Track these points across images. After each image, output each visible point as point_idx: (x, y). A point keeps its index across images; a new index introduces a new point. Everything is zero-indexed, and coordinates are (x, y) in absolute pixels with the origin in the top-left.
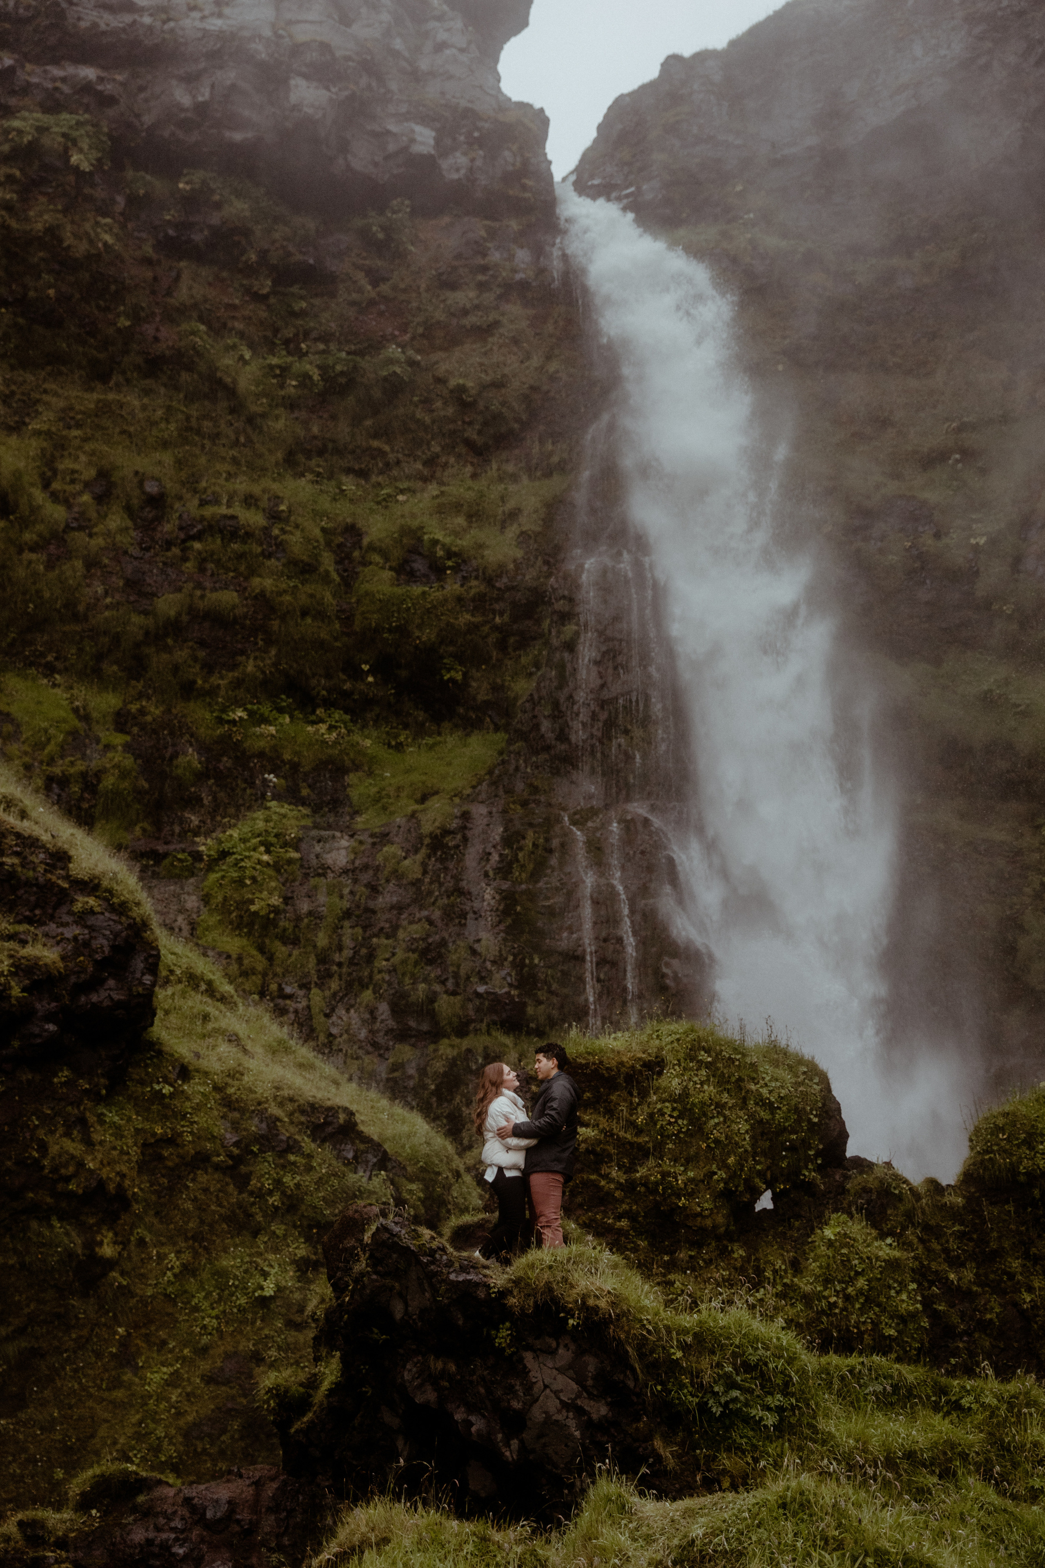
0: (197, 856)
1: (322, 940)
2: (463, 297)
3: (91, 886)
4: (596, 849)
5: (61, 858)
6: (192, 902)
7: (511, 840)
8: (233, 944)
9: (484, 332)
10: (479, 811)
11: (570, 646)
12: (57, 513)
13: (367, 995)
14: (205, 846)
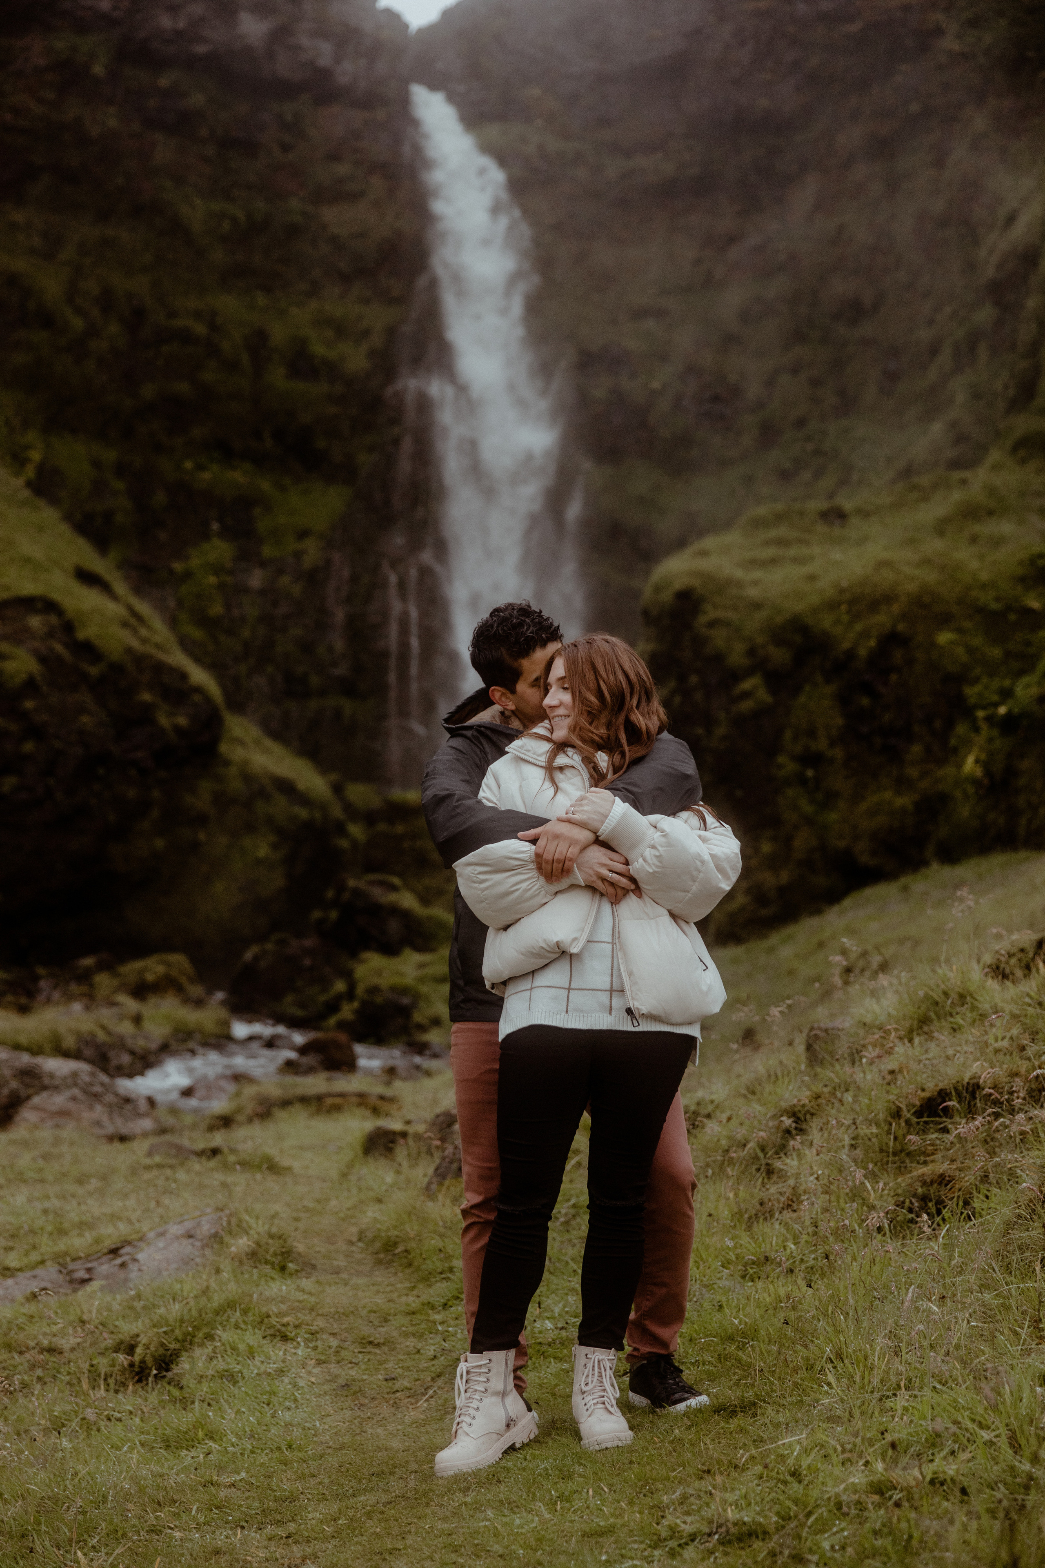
0: (172, 572)
1: (246, 633)
2: (343, 169)
3: (199, 690)
4: (402, 586)
5: (184, 676)
6: (172, 603)
7: (354, 579)
8: (197, 634)
9: (354, 197)
10: (336, 556)
11: (396, 442)
12: (78, 323)
13: (270, 669)
14: (178, 566)
